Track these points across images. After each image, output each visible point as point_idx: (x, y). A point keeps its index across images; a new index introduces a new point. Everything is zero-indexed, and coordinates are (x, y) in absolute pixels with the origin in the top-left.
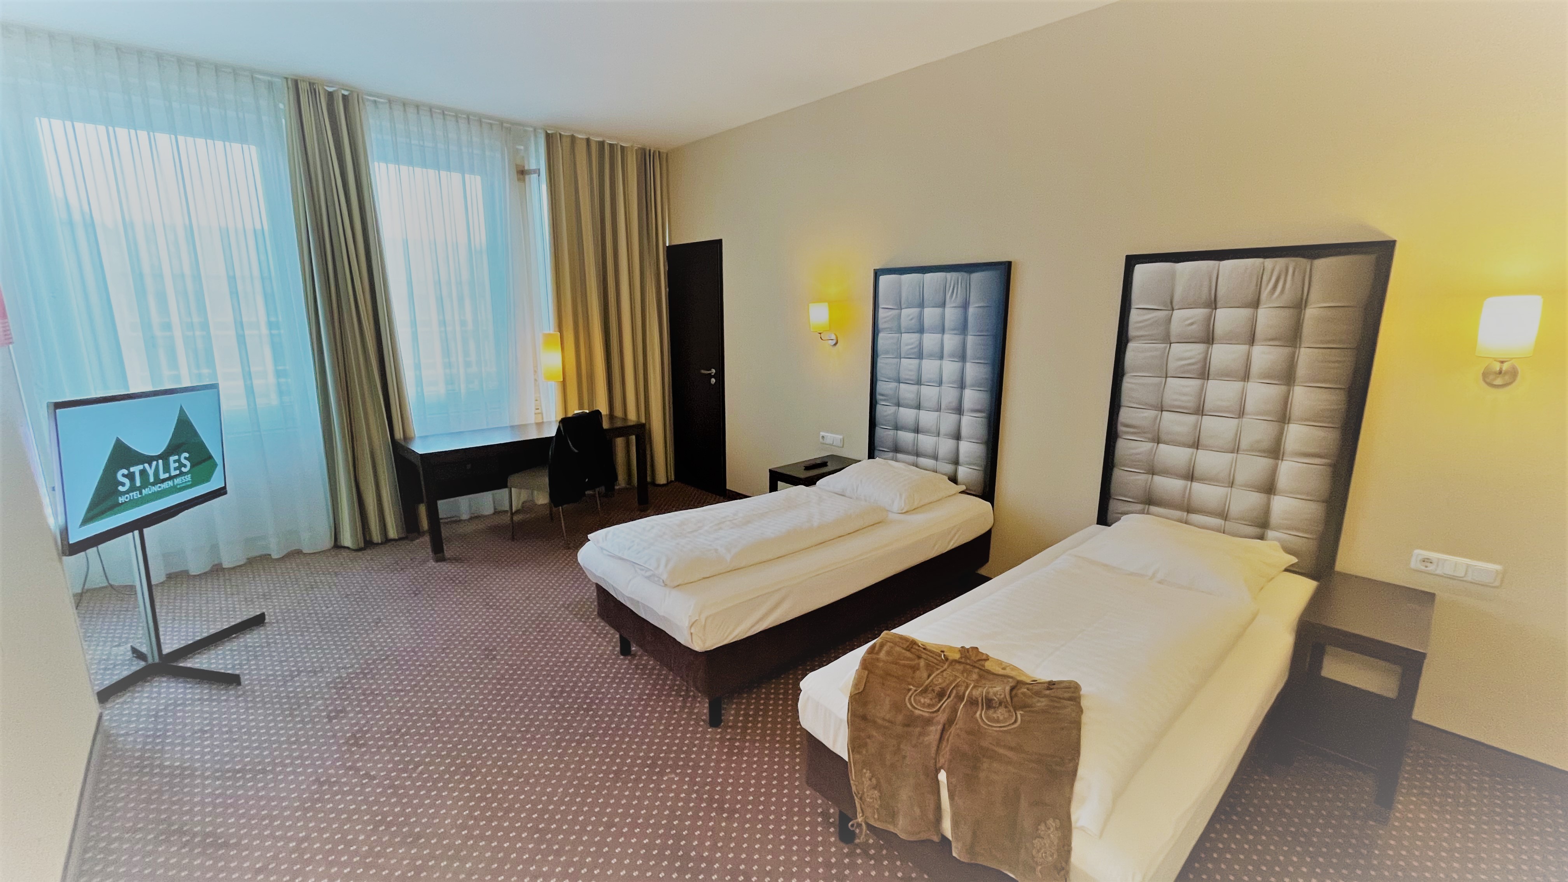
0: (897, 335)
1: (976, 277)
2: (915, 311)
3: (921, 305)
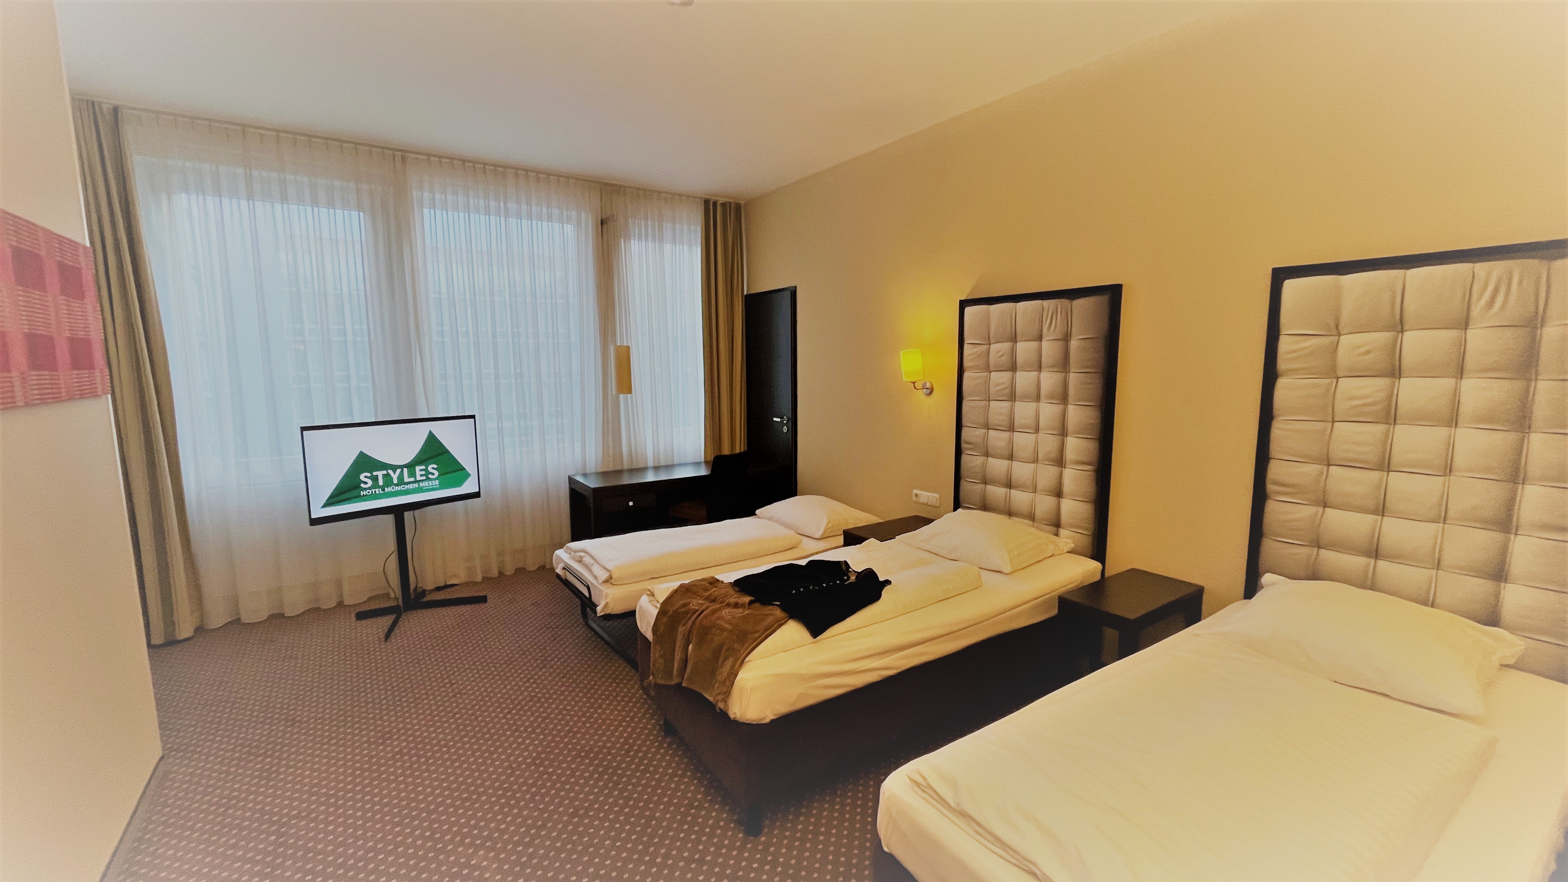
0: (986, 374)
1: (1079, 304)
2: (1007, 345)
3: (1014, 339)
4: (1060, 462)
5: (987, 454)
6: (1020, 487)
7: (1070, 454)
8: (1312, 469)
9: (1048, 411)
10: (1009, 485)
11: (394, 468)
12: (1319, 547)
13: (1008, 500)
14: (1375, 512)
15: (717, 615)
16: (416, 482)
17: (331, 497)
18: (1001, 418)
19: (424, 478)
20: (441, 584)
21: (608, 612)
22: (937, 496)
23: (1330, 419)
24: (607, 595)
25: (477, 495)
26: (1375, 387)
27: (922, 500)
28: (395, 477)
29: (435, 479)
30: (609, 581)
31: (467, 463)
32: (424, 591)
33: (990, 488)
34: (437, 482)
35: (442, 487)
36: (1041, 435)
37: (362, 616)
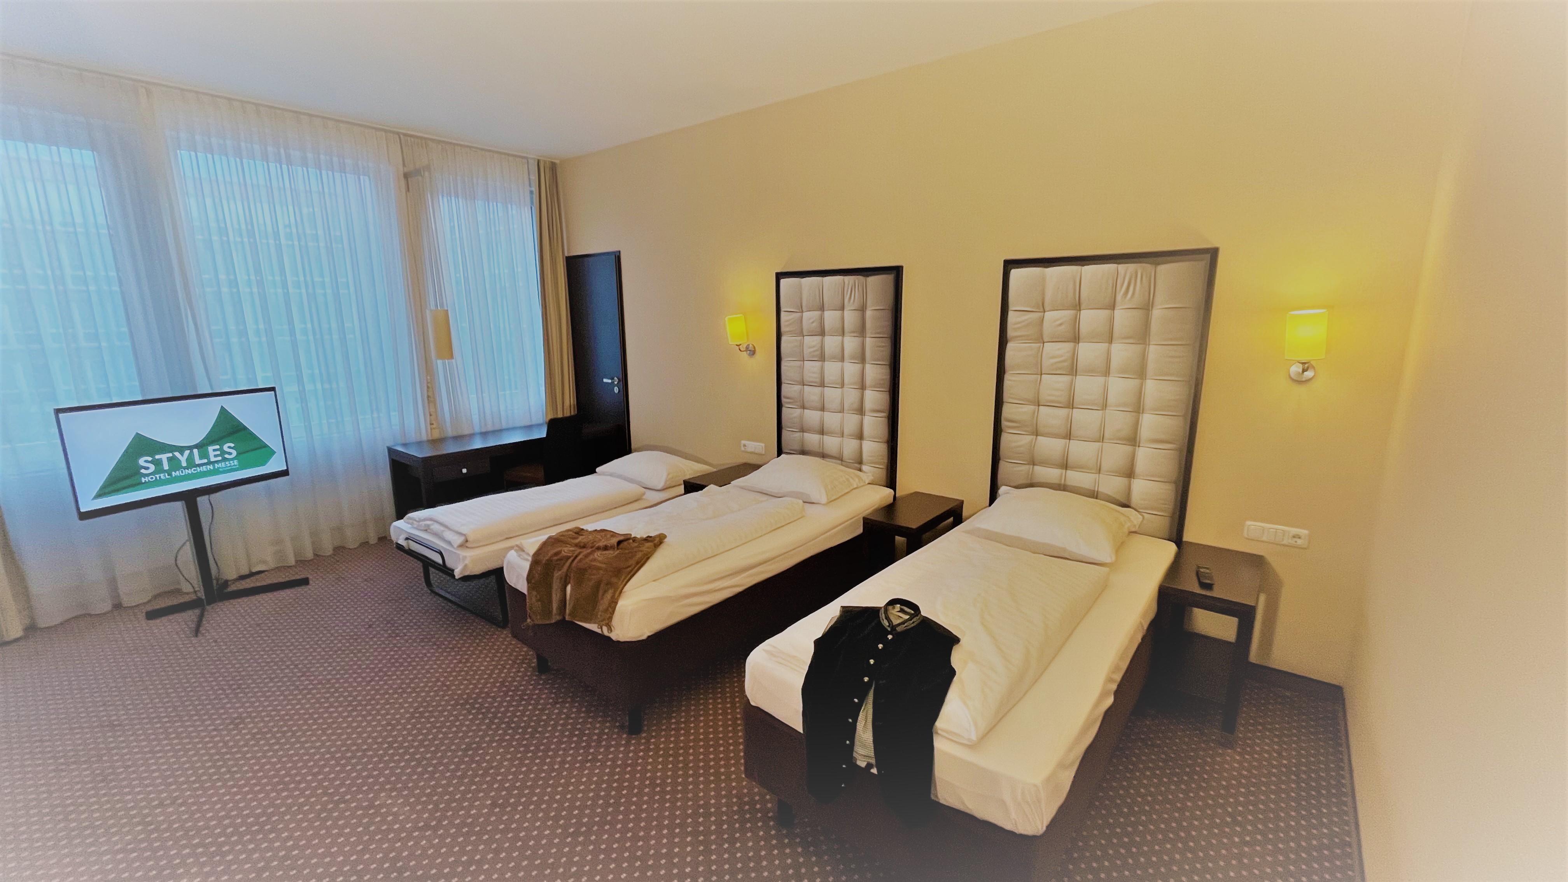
4: (861, 411)
5: (803, 407)
6: (831, 433)
7: (868, 404)
8: (1030, 408)
9: (851, 369)
10: (822, 432)
11: (181, 450)
12: (1034, 465)
13: (821, 443)
14: (1064, 438)
15: (591, 557)
16: (210, 463)
17: (103, 487)
18: (815, 375)
19: (220, 458)
20: (245, 571)
21: (466, 574)
22: (763, 445)
23: (1039, 373)
24: (465, 558)
25: (285, 473)
26: (1063, 349)
27: (749, 450)
28: (183, 459)
29: (232, 459)
30: (464, 545)
31: (271, 439)
32: (226, 581)
33: (807, 435)
34: (236, 462)
35: (242, 467)
36: (845, 389)
37: (152, 615)
